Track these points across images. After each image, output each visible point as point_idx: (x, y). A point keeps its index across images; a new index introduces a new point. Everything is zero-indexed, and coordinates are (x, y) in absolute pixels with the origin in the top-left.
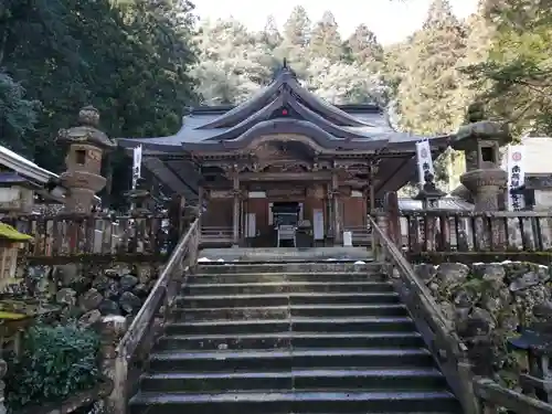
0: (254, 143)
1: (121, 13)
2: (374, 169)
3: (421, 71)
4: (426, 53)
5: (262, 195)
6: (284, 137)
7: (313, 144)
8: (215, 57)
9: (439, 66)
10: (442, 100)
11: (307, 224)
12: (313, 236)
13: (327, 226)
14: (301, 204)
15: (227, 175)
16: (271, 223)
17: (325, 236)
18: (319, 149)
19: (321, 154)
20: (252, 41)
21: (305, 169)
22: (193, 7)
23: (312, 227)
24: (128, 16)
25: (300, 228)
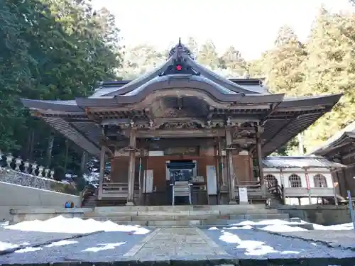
0: (149, 99)
1: (63, 27)
2: (261, 130)
3: (276, 71)
4: (278, 59)
5: (160, 154)
6: (178, 93)
7: (207, 99)
8: (134, 65)
9: (288, 68)
10: (292, 89)
11: (201, 179)
12: (206, 191)
13: (220, 182)
14: (194, 161)
15: (124, 133)
16: (168, 178)
17: (218, 192)
18: (214, 104)
19: (215, 110)
20: (160, 56)
21: (199, 127)
22: (119, 31)
23: (205, 183)
24: (68, 29)
25: (194, 184)
